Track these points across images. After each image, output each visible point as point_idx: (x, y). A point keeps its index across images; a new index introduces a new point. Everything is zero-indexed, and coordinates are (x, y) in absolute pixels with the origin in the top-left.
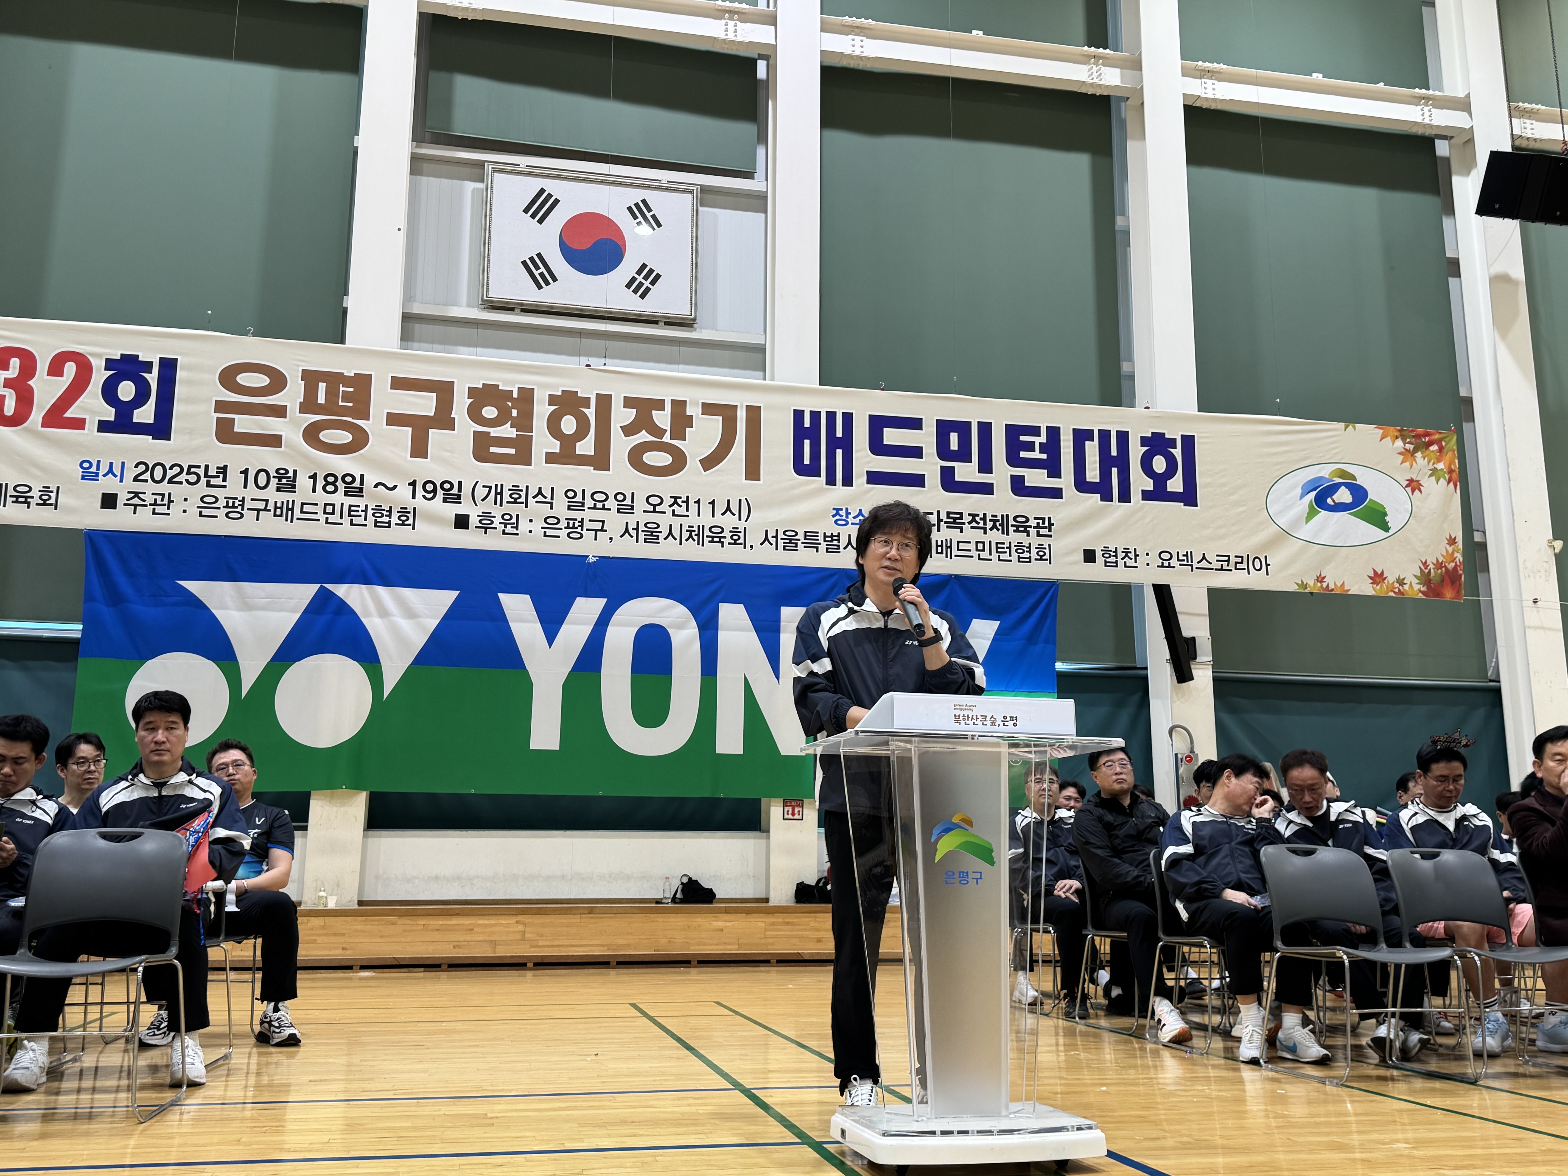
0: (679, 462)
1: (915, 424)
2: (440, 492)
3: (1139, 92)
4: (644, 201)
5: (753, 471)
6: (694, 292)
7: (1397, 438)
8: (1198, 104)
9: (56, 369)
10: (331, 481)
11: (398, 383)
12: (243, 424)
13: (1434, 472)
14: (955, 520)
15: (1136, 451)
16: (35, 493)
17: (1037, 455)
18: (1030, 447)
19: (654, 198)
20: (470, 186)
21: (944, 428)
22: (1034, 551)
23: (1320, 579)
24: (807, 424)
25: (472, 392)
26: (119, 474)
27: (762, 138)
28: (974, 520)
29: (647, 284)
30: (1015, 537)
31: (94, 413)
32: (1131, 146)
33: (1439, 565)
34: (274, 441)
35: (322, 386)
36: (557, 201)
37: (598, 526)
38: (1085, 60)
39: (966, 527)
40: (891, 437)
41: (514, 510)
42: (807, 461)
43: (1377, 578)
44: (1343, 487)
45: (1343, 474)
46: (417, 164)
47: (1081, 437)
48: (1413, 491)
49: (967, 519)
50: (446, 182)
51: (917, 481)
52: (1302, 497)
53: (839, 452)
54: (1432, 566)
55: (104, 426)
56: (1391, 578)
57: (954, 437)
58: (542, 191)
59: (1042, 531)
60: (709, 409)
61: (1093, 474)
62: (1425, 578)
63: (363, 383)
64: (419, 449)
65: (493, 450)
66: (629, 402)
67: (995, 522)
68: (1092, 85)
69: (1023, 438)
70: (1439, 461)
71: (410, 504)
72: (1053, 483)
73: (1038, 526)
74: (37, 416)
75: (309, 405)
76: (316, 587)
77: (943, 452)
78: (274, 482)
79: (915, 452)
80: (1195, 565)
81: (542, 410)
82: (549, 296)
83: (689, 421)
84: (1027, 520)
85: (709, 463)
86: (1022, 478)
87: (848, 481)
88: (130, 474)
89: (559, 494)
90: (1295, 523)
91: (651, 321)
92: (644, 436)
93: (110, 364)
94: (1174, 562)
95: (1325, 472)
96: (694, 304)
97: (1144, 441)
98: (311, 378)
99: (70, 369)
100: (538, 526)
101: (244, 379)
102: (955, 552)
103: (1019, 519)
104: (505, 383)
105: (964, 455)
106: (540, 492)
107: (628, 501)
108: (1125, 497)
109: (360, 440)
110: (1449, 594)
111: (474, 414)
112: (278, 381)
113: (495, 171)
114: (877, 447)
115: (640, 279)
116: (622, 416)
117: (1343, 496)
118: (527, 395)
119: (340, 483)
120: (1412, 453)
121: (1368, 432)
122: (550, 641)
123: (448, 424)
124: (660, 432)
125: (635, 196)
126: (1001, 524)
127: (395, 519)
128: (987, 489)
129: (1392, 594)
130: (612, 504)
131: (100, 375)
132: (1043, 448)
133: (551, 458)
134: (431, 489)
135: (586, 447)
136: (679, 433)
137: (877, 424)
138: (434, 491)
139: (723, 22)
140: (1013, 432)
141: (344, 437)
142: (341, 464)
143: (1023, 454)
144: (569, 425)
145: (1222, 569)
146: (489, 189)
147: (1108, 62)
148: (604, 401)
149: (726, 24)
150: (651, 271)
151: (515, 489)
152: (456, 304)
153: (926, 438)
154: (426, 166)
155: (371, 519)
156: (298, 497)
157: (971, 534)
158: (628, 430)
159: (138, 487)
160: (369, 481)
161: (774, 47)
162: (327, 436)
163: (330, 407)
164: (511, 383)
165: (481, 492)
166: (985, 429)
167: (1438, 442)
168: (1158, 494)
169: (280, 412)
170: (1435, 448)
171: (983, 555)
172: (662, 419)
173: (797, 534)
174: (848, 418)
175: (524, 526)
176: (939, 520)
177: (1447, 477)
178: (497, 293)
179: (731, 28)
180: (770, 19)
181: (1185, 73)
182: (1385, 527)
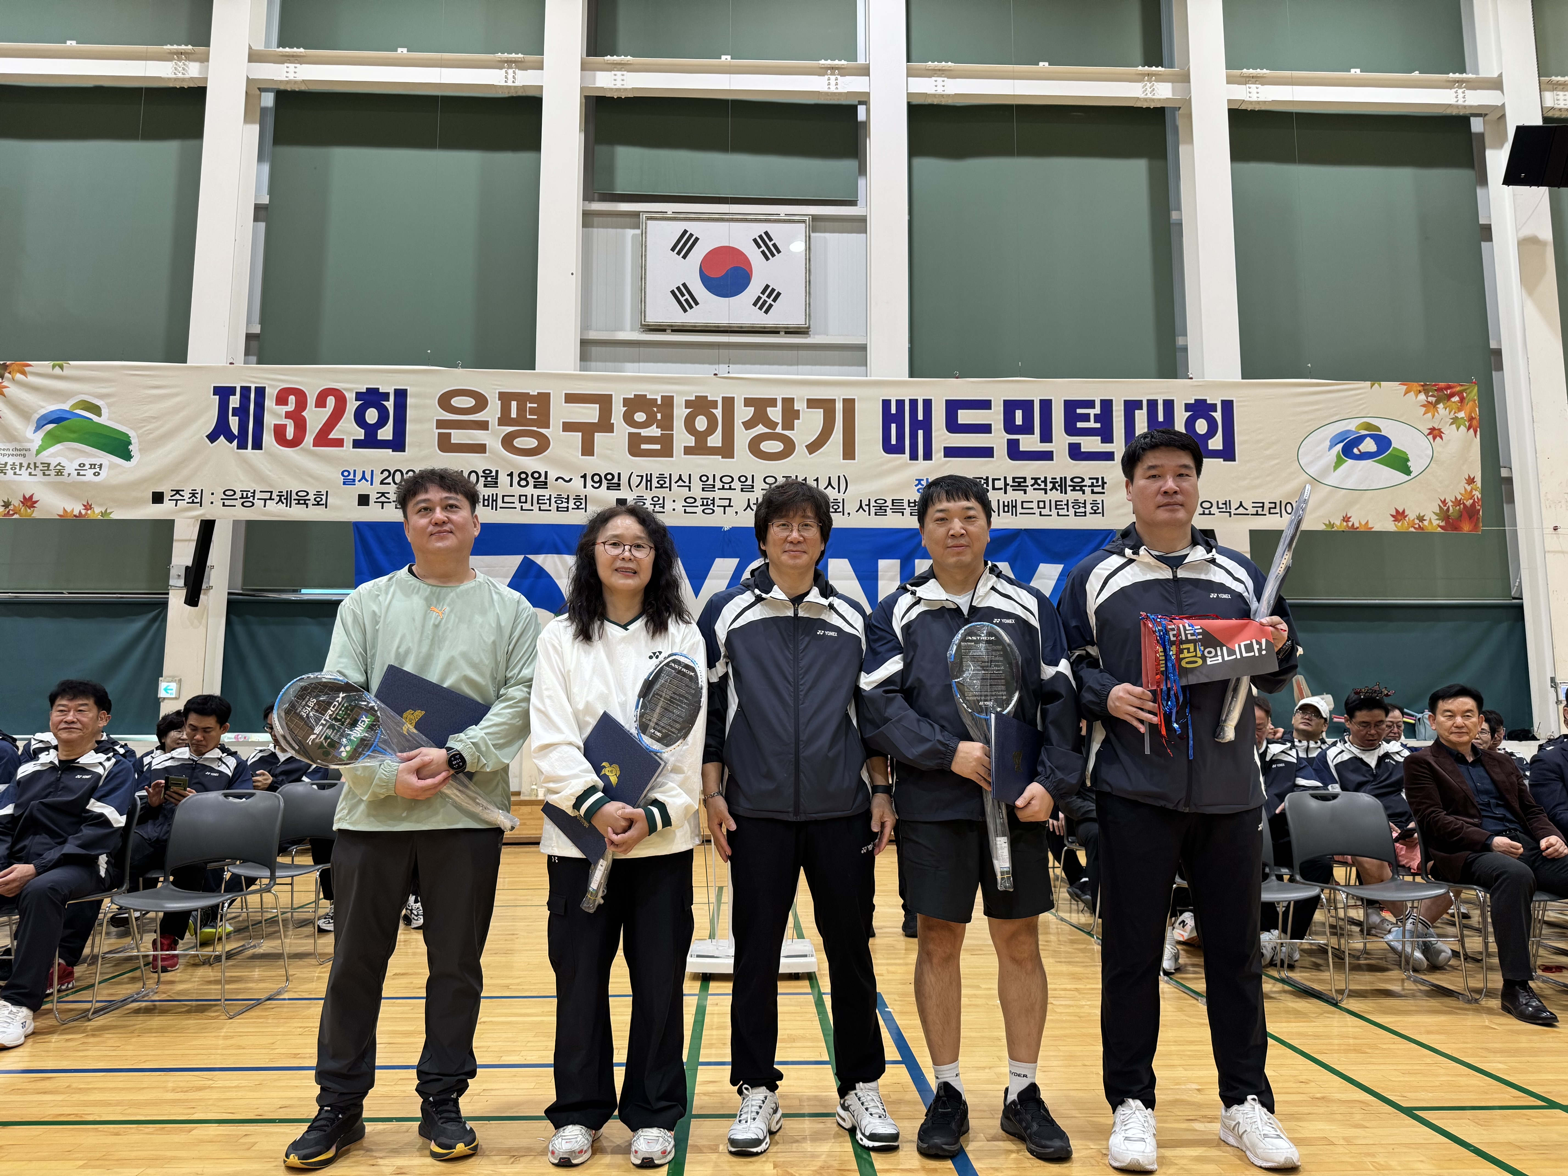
0: (789, 447)
1: (985, 405)
2: (604, 482)
3: (1189, 102)
4: (766, 233)
5: (849, 452)
6: (808, 305)
7: (1420, 392)
8: (1243, 107)
9: (321, 402)
10: (523, 477)
11: (571, 398)
12: (458, 436)
13: (1455, 421)
14: (1019, 484)
15: (1181, 416)
16: (311, 497)
17: (1092, 424)
18: (1086, 418)
19: (774, 230)
20: (631, 233)
21: (1010, 407)
22: (1089, 506)
23: (1346, 519)
24: (893, 411)
25: (626, 401)
26: (369, 479)
27: (862, 170)
28: (1036, 483)
29: (770, 301)
30: (1072, 496)
31: (350, 434)
32: (1182, 149)
33: (1457, 502)
34: (480, 448)
35: (514, 404)
36: (697, 239)
37: (726, 503)
38: (1139, 78)
39: (1029, 489)
40: (965, 417)
41: (661, 493)
42: (894, 442)
43: (1399, 516)
44: (1368, 438)
45: (1368, 426)
46: (588, 219)
47: (1131, 406)
48: (1434, 438)
49: (1030, 482)
50: (612, 231)
51: (987, 452)
52: (1330, 448)
53: (920, 433)
54: (1450, 504)
55: (357, 444)
56: (1412, 515)
57: (1019, 414)
58: (685, 232)
59: (1096, 490)
60: (812, 403)
62: (1444, 515)
63: (544, 399)
64: (588, 449)
65: (643, 446)
66: (748, 402)
67: (1054, 483)
68: (1145, 100)
69: (1079, 411)
70: (1460, 410)
71: (582, 492)
72: (1106, 448)
73: (1092, 485)
74: (309, 439)
75: (505, 420)
76: (521, 558)
77: (1010, 426)
78: (482, 480)
79: (986, 429)
80: (1233, 512)
81: (680, 413)
82: (693, 317)
83: (796, 414)
84: (1083, 480)
85: (813, 447)
86: (1078, 445)
87: (928, 456)
88: (377, 479)
89: (695, 479)
90: (1324, 472)
91: (774, 331)
92: (761, 429)
93: (359, 396)
94: (1214, 510)
95: (1352, 426)
96: (808, 315)
97: (1188, 407)
98: (505, 398)
99: (331, 401)
100: (679, 505)
101: (457, 402)
102: (1019, 510)
103: (1075, 480)
104: (651, 392)
105: (1027, 429)
106: (680, 478)
107: (749, 482)
109: (544, 444)
110: (1466, 527)
111: (628, 418)
112: (481, 402)
113: (648, 219)
114: (953, 426)
115: (764, 297)
116: (743, 413)
117: (1369, 445)
118: (668, 401)
119: (530, 479)
120: (1434, 405)
121: (1392, 389)
122: (697, 593)
123: (609, 428)
124: (772, 425)
125: (759, 229)
126: (1060, 485)
127: (571, 505)
128: (1047, 456)
129: (1412, 530)
130: (736, 485)
131: (352, 405)
132: (1097, 418)
133: (688, 451)
134: (598, 480)
135: (715, 440)
136: (788, 424)
137: (953, 407)
138: (600, 481)
139: (826, 77)
140: (1071, 406)
141: (532, 443)
142: (531, 464)
143: (1080, 425)
144: (701, 423)
145: (1255, 515)
146: (644, 234)
147: (1160, 78)
148: (728, 403)
149: (829, 79)
150: (773, 290)
151: (661, 477)
152: (622, 329)
153: (995, 417)
154: (596, 220)
155: (554, 505)
156: (499, 491)
157: (1034, 495)
158: (748, 425)
159: (384, 489)
160: (552, 476)
161: (868, 94)
162: (519, 442)
163: (521, 420)
164: (655, 393)
165: (635, 480)
166: (1046, 405)
167: (1460, 394)
169: (483, 426)
170: (1456, 399)
171: (1044, 512)
172: (775, 414)
173: (886, 502)
174: (928, 403)
175: (669, 505)
176: (1006, 484)
177: (1467, 424)
178: (653, 318)
179: (833, 82)
180: (865, 71)
181: (1230, 80)
182: (1407, 471)
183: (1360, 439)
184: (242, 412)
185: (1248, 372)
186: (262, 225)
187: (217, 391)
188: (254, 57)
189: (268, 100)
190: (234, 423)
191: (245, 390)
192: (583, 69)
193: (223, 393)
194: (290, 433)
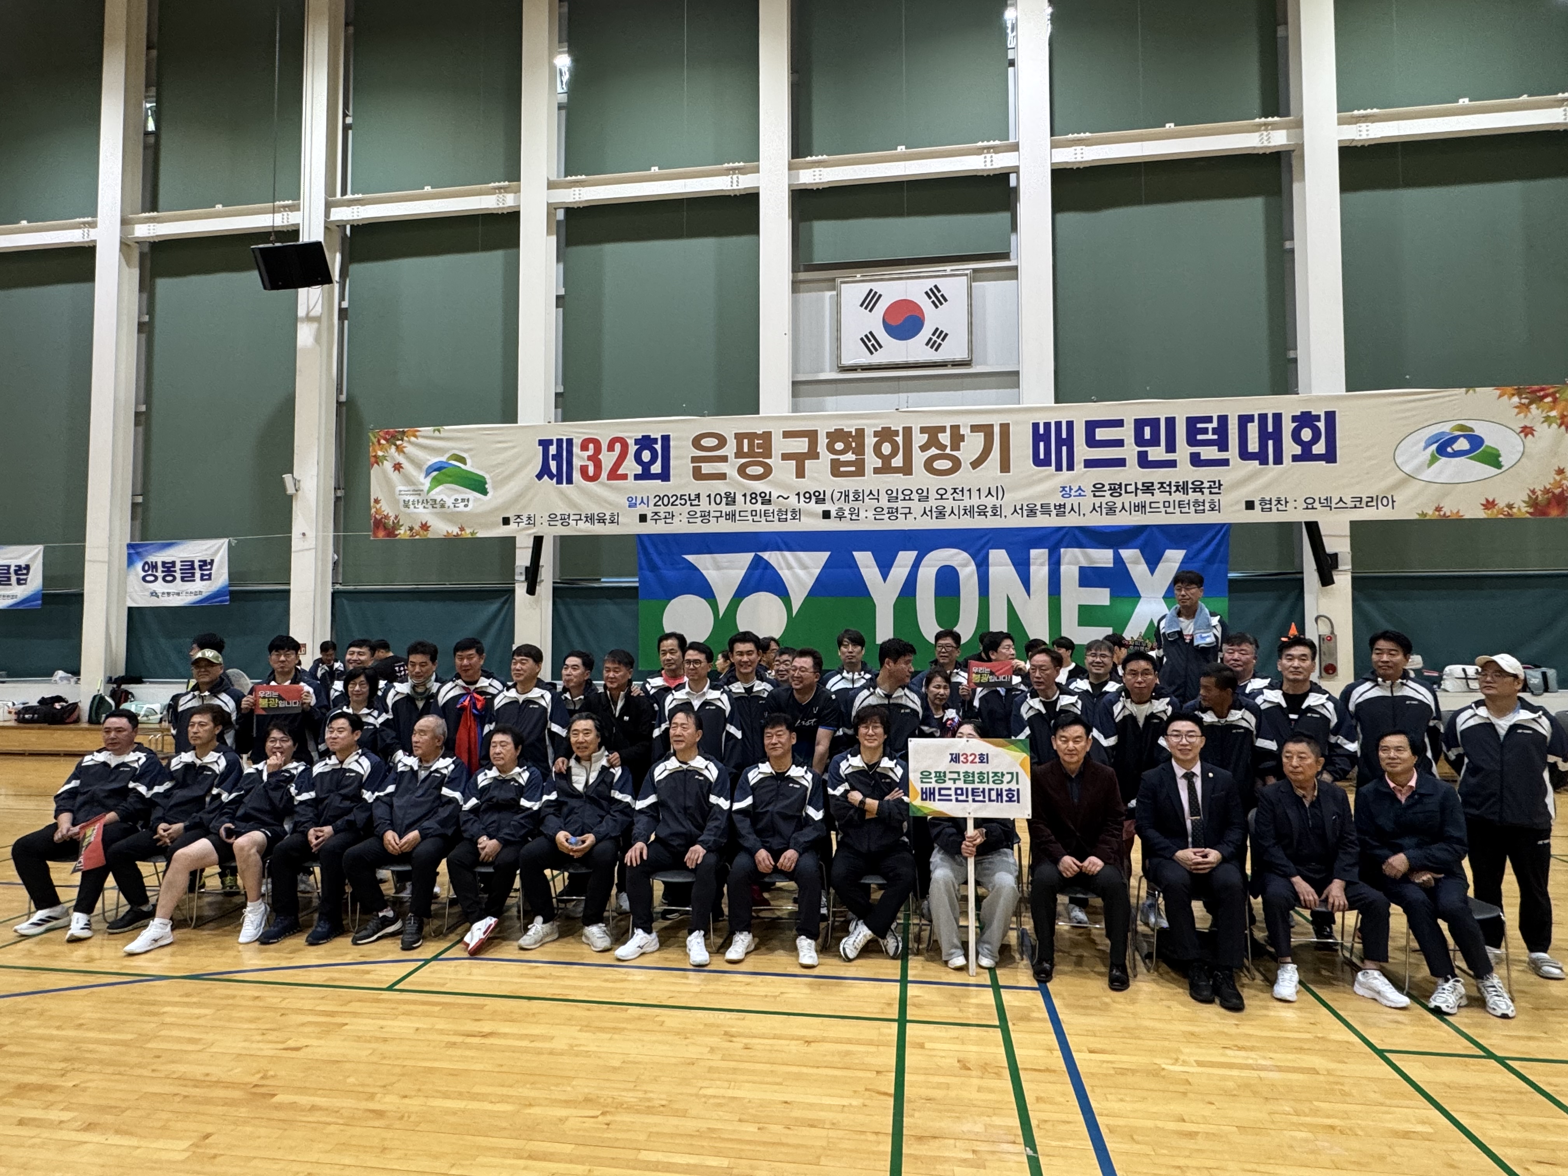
0: (957, 465)
1: (1119, 423)
2: (813, 498)
4: (936, 287)
5: (1005, 466)
7: (1513, 395)
8: (1354, 144)
9: (611, 448)
10: (754, 496)
11: (787, 435)
12: (706, 468)
13: (1547, 419)
14: (1148, 488)
15: (1288, 427)
16: (607, 517)
17: (1210, 436)
18: (1205, 431)
19: (941, 283)
20: (828, 294)
21: (1140, 424)
22: (1207, 505)
23: (1439, 509)
24: (1042, 431)
25: (829, 435)
26: (646, 503)
27: (1014, 228)
28: (1162, 487)
29: (939, 341)
30: (1192, 496)
31: (631, 470)
32: (1296, 186)
33: (1546, 491)
34: (722, 476)
35: (746, 441)
36: (880, 296)
37: (907, 511)
38: (1258, 128)
39: (1157, 492)
40: (1101, 434)
41: (856, 505)
42: (1042, 456)
43: (1489, 505)
44: (1462, 439)
45: (1462, 428)
46: (796, 286)
47: (1244, 420)
48: (1526, 436)
49: (1157, 486)
50: (814, 295)
51: (1120, 463)
52: (1425, 448)
53: (1064, 449)
54: (1539, 493)
55: (637, 477)
56: (1501, 503)
57: (1147, 431)
58: (871, 290)
59: (1213, 490)
60: (975, 428)
61: (1253, 446)
62: (1533, 502)
63: (767, 436)
64: (800, 473)
65: (842, 469)
66: (923, 430)
67: (1177, 486)
68: (1261, 148)
69: (1199, 426)
70: (1552, 409)
71: (797, 506)
72: (1223, 455)
73: (1210, 487)
74: (604, 475)
75: (739, 454)
76: (752, 555)
77: (1139, 440)
78: (724, 500)
79: (1119, 443)
80: (1333, 505)
81: (870, 441)
82: (878, 358)
83: (962, 438)
84: (1202, 483)
85: (976, 464)
86: (1198, 454)
87: (1071, 467)
88: (652, 503)
89: (883, 493)
90: (1419, 469)
91: (943, 365)
92: (934, 451)
93: (637, 442)
94: (1317, 505)
95: (1446, 428)
97: (1294, 419)
98: (739, 437)
99: (618, 446)
100: (871, 514)
101: (705, 442)
102: (1148, 509)
103: (1196, 483)
104: (847, 426)
105: (1154, 441)
106: (871, 493)
107: (925, 494)
108: (1278, 460)
109: (768, 470)
110: (1554, 513)
111: (831, 448)
112: (722, 441)
113: (842, 282)
114: (1091, 442)
115: (934, 338)
116: (919, 439)
117: (1462, 444)
118: (860, 433)
119: (759, 498)
120: (1527, 406)
121: (1487, 393)
122: (885, 579)
123: (816, 456)
124: (944, 447)
125: (929, 284)
126: (1183, 488)
127: (789, 517)
128: (1172, 464)
129: (1501, 516)
130: (915, 496)
131: (633, 449)
132: (1215, 431)
133: (877, 471)
134: (808, 496)
135: (898, 461)
136: (955, 446)
137: (1091, 426)
138: (810, 498)
139: (983, 155)
140: (1192, 422)
141: (760, 470)
142: (759, 486)
143: (1199, 437)
144: (886, 449)
145: (1355, 507)
146: (839, 295)
147: (1275, 127)
148: (908, 431)
149: (985, 157)
150: (942, 332)
151: (856, 492)
152: (822, 371)
153: (1127, 433)
154: (802, 286)
155: (776, 517)
156: (737, 508)
157: (1159, 496)
158: (924, 448)
159: (656, 509)
160: (775, 495)
161: (1018, 167)
162: (750, 471)
163: (751, 454)
164: (850, 427)
165: (837, 495)
166: (1171, 422)
167: (1553, 395)
168: (1306, 455)
169: (724, 459)
170: (1549, 399)
171: (1169, 510)
172: (945, 438)
173: (1036, 506)
174: (1070, 424)
175: (863, 514)
176: (1137, 489)
177: (1559, 422)
178: (846, 361)
179: (988, 159)
180: (1015, 147)
181: (1341, 122)
182: (1498, 465)
183: (1454, 440)
184: (558, 457)
185: (1351, 386)
186: (561, 310)
187: (542, 442)
188: (551, 185)
189: (560, 215)
190: (553, 465)
191: (560, 441)
192: (790, 169)
193: (545, 444)
194: (591, 471)
